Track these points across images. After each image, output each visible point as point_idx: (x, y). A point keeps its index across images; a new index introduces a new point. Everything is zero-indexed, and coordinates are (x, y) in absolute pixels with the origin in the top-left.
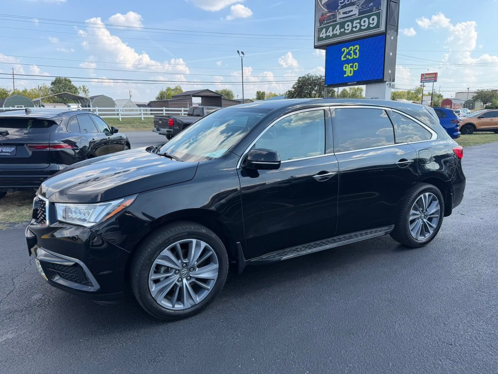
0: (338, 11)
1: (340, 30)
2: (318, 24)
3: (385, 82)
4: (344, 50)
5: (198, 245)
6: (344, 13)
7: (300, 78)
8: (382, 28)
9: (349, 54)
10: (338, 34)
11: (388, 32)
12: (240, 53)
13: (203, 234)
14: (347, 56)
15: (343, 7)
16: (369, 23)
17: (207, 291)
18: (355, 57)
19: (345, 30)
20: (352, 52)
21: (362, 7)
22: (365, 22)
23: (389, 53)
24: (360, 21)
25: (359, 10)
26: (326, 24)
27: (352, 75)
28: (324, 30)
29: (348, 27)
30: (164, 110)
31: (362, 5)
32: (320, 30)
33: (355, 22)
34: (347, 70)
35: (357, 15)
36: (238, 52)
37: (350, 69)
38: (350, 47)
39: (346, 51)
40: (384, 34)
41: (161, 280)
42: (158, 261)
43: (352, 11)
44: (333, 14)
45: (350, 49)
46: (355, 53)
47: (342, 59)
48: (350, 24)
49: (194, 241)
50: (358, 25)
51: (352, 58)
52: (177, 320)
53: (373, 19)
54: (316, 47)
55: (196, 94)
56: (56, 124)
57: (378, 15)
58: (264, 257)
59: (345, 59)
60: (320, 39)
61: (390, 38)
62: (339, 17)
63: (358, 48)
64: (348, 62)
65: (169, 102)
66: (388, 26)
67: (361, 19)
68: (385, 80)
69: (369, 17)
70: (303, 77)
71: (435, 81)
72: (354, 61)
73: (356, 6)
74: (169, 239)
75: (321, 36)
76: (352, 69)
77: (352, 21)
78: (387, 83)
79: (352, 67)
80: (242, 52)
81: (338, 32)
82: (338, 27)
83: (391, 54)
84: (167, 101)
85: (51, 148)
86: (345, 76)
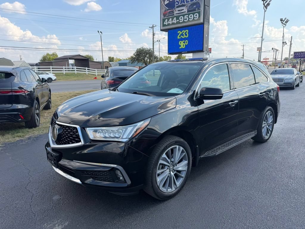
0: (175, 9)
1: (176, 20)
2: (162, 16)
3: (204, 52)
4: (179, 33)
5: (179, 149)
6: (178, 11)
7: (138, 49)
8: (202, 21)
9: (182, 35)
10: (175, 23)
11: (205, 23)
12: (100, 32)
13: (182, 141)
14: (181, 36)
15: (178, 7)
16: (194, 17)
17: (182, 178)
18: (186, 37)
19: (179, 20)
20: (184, 34)
21: (190, 8)
22: (191, 16)
23: (205, 35)
24: (189, 16)
25: (188, 9)
26: (168, 16)
27: (184, 47)
28: (166, 20)
29: (181, 19)
30: (51, 68)
31: (190, 6)
32: (164, 20)
33: (185, 16)
34: (181, 44)
35: (187, 12)
36: (98, 32)
37: (183, 44)
38: (183, 31)
39: (181, 33)
40: (203, 24)
41: (160, 174)
42: (161, 162)
43: (183, 10)
44: (172, 11)
45: (182, 32)
46: (186, 35)
47: (178, 38)
48: (182, 17)
49: (177, 146)
50: (187, 18)
51: (184, 37)
52: (168, 199)
53: (196, 15)
54: (161, 30)
55: (71, 58)
56: (13, 75)
57: (199, 13)
58: (206, 154)
59: (180, 38)
60: (164, 25)
61: (206, 26)
62: (175, 13)
63: (188, 32)
64: (182, 39)
65: (53, 63)
66: (205, 19)
67: (189, 14)
68: (204, 50)
69: (193, 14)
70: (140, 49)
71: (210, 53)
72: (185, 39)
73: (186, 7)
74: (167, 146)
75: (165, 23)
76: (184, 44)
77: (184, 16)
78: (205, 52)
79: (184, 42)
80: (101, 32)
81: (175, 22)
82: (175, 18)
83: (206, 36)
84: (52, 62)
85: (13, 93)
86: (180, 48)
